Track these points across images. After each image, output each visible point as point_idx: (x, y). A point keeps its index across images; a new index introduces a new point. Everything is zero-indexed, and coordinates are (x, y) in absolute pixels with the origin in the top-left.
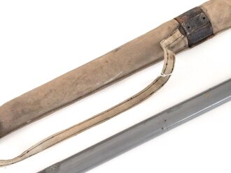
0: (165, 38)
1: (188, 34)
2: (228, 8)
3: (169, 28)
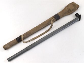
0: (52, 19)
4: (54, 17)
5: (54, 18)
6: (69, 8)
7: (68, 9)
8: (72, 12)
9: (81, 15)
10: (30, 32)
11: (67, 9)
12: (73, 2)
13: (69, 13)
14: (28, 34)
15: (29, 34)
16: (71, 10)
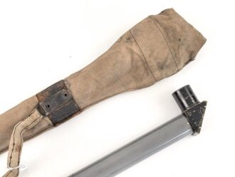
0: (23, 120)
1: (47, 114)
2: (93, 82)
3: (28, 107)
4: (38, 107)
5: (36, 114)
6: (141, 48)
7: (132, 58)
8: (157, 74)
9: (204, 103)
11: (128, 59)
12: (168, 13)
13: (137, 79)
16: (153, 63)
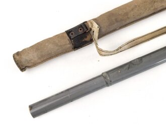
10: (127, 14)
14: (117, 21)
15: (122, 20)
